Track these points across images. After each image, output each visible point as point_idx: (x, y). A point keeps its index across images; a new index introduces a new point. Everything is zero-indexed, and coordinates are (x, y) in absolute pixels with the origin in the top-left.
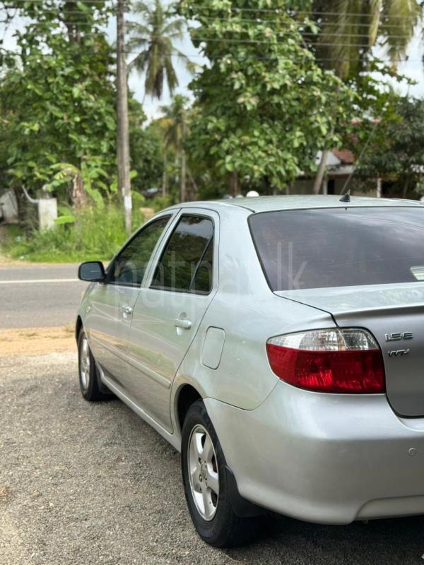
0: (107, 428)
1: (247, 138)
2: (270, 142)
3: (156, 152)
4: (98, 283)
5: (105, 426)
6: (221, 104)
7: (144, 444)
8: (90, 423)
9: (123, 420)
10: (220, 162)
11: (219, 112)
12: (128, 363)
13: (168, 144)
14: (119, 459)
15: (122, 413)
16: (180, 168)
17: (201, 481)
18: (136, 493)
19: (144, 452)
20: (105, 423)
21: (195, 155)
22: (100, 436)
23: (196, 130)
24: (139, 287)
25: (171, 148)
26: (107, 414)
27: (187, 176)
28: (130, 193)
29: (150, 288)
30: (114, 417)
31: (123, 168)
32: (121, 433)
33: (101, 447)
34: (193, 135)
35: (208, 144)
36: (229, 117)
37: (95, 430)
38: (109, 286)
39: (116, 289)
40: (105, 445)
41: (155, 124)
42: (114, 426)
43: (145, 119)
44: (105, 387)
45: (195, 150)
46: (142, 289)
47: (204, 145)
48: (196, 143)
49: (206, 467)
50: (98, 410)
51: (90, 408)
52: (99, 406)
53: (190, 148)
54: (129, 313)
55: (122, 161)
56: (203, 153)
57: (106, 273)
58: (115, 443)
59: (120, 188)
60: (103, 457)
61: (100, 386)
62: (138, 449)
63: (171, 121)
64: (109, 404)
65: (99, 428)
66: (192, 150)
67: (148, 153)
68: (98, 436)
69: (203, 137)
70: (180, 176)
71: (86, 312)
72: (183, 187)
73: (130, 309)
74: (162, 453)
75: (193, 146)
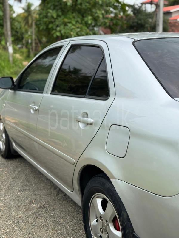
0: (19, 178)
1: (66, 20)
2: (77, 22)
3: (21, 28)
4: (9, 90)
5: (17, 176)
6: (53, 3)
7: (44, 189)
8: (8, 174)
9: (27, 171)
10: (54, 31)
11: (52, 7)
12: (36, 142)
13: (25, 25)
14: (31, 202)
15: (26, 167)
16: (31, 36)
17: (102, 232)
18: (47, 230)
19: (45, 195)
20: (17, 174)
21: (41, 28)
22: (16, 184)
23: (42, 16)
24: (42, 93)
25: (26, 27)
26: (17, 167)
27: (35, 40)
28: (12, 45)
29: (51, 94)
30: (22, 170)
31: (7, 33)
32: (28, 181)
33: (18, 193)
34: (40, 18)
35: (47, 23)
36: (57, 10)
37: (12, 180)
38: (18, 92)
39: (22, 94)
40: (20, 191)
41: (19, 15)
42: (23, 177)
43: (14, 12)
44: (16, 152)
45: (41, 26)
46: (44, 95)
47: (45, 23)
48: (42, 22)
49: (108, 225)
50: (11, 164)
51: (6, 163)
52: (12, 162)
53: (38, 25)
54: (36, 110)
55: (7, 30)
56: (45, 27)
57: (15, 84)
58: (26, 190)
59: (6, 43)
60: (20, 200)
61: (12, 151)
62: (41, 193)
63: (26, 14)
64: (17, 160)
65: (13, 178)
66: (39, 26)
67: (17, 28)
68: (14, 184)
69: (45, 20)
70: (32, 40)
71: (2, 108)
72: (34, 45)
73: (37, 108)
74: (57, 196)
75: (40, 24)
